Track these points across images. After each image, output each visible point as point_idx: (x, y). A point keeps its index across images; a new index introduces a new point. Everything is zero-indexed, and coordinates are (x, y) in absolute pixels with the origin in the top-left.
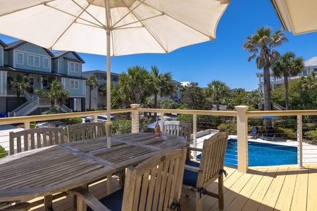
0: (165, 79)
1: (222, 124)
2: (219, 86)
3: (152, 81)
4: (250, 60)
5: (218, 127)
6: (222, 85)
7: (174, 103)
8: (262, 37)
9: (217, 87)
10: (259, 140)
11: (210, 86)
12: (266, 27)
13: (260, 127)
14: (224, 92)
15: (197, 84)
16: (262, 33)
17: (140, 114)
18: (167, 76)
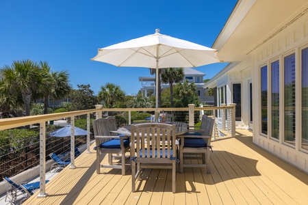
6: (117, 89)
9: (111, 90)
11: (103, 89)
14: (119, 95)
15: (89, 86)
17: (104, 113)
18: (64, 77)
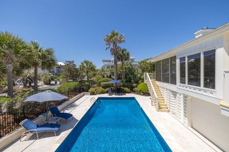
0: (47, 53)
1: (91, 89)
2: (89, 64)
3: (31, 51)
4: (106, 49)
5: (89, 90)
6: (91, 63)
7: (52, 75)
8: (114, 36)
9: (87, 64)
10: (114, 96)
11: (82, 64)
12: (116, 32)
13: (112, 88)
14: (92, 68)
15: (73, 62)
16: (114, 34)
